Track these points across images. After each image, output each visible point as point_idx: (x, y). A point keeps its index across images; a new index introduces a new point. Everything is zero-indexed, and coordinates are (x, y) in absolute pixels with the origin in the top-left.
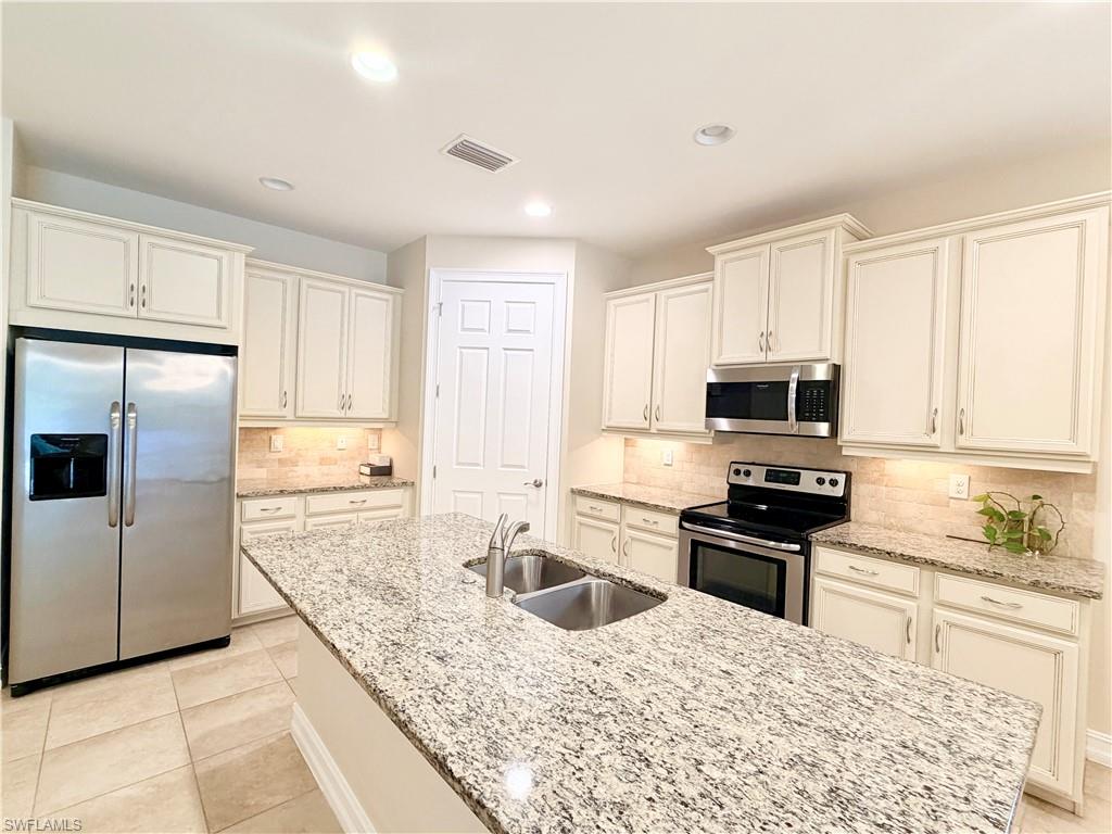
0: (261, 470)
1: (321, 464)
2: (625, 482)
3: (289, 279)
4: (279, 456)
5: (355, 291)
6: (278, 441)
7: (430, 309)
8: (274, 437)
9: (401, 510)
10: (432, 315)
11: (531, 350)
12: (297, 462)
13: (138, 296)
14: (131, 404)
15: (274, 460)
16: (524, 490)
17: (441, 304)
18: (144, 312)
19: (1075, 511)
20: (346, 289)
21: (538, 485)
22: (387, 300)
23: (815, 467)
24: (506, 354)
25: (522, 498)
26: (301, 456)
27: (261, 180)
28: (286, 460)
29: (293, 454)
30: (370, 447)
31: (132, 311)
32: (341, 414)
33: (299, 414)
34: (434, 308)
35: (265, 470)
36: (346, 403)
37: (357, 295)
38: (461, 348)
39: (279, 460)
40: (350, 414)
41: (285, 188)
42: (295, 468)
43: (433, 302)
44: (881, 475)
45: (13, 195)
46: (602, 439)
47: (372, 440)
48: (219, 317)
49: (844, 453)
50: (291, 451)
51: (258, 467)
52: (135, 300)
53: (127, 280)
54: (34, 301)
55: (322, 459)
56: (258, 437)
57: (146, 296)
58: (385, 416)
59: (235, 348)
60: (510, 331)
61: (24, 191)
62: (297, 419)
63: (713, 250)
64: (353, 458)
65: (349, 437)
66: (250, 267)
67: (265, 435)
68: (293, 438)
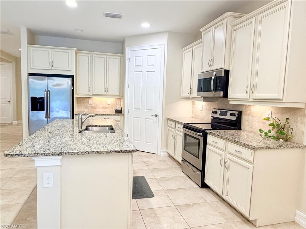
0: (87, 109)
1: (103, 108)
2: (192, 117)
3: (89, 55)
4: (91, 105)
5: (108, 57)
6: (91, 101)
7: (127, 60)
8: (90, 100)
9: (120, 122)
10: (127, 62)
11: (155, 71)
12: (96, 107)
13: (51, 64)
14: (49, 90)
15: (90, 107)
16: (152, 117)
17: (129, 58)
18: (52, 68)
19: (299, 124)
20: (105, 56)
21: (156, 116)
22: (118, 59)
23: (235, 110)
24: (147, 73)
25: (152, 120)
26: (97, 106)
27: (75, 30)
28: (93, 107)
29: (95, 105)
30: (117, 104)
31: (50, 68)
32: (105, 94)
33: (93, 93)
34: (128, 60)
35: (88, 109)
36: (106, 90)
37: (109, 58)
38: (135, 72)
39: (92, 107)
40: (108, 94)
41: (81, 31)
42: (96, 109)
43: (127, 58)
44: (250, 112)
45: (27, 44)
46: (181, 101)
47: (118, 102)
48: (69, 68)
49: (230, 103)
50: (94, 104)
51: (86, 108)
52: (51, 65)
53: (49, 60)
54: (32, 67)
55: (103, 107)
56: (86, 100)
57: (53, 64)
58: (119, 94)
59: (73, 76)
60: (148, 65)
61: (29, 43)
62: (94, 95)
63: (201, 30)
64: (112, 107)
65: (110, 101)
66: (76, 53)
67: (87, 100)
68: (95, 100)
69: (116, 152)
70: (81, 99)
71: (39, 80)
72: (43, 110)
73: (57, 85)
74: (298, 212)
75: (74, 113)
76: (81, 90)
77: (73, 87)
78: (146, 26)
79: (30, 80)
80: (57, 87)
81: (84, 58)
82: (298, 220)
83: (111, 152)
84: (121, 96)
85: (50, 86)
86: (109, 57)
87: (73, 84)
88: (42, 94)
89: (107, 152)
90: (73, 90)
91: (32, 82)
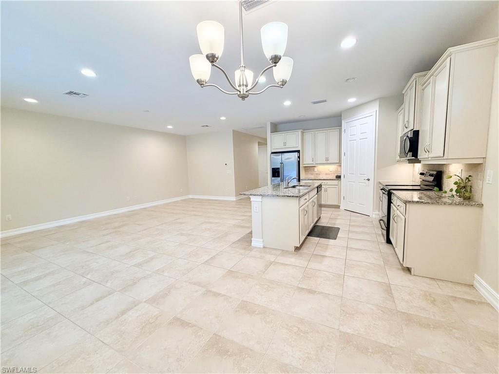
1: (326, 175)
3: (313, 133)
6: (316, 169)
10: (343, 133)
11: (367, 138)
13: (285, 144)
14: (282, 163)
16: (365, 181)
17: (345, 130)
18: (285, 147)
20: (326, 131)
21: (369, 180)
22: (337, 131)
24: (360, 141)
25: (365, 184)
26: (321, 173)
27: (299, 117)
29: (319, 172)
32: (326, 162)
35: (313, 176)
36: (327, 159)
38: (350, 141)
40: (328, 162)
43: (343, 130)
47: (337, 168)
48: (296, 145)
51: (311, 175)
53: (283, 142)
54: (274, 148)
55: (326, 173)
56: (311, 168)
58: (338, 162)
59: (299, 151)
60: (361, 133)
61: (272, 132)
62: (316, 164)
63: (403, 92)
64: (334, 174)
65: (332, 168)
66: (303, 133)
67: (313, 168)
68: (320, 168)
69: (288, 196)
70: (308, 168)
71: (276, 156)
72: (279, 177)
73: (288, 159)
74: (476, 275)
75: (301, 178)
76: (306, 161)
77: (299, 159)
78: (352, 100)
79: (272, 156)
80: (288, 160)
81: (309, 136)
82: (476, 284)
83: (285, 196)
84: (339, 164)
85: (283, 159)
86: (329, 131)
87: (299, 157)
88: (278, 166)
89: (283, 196)
90: (299, 162)
91: (273, 158)
